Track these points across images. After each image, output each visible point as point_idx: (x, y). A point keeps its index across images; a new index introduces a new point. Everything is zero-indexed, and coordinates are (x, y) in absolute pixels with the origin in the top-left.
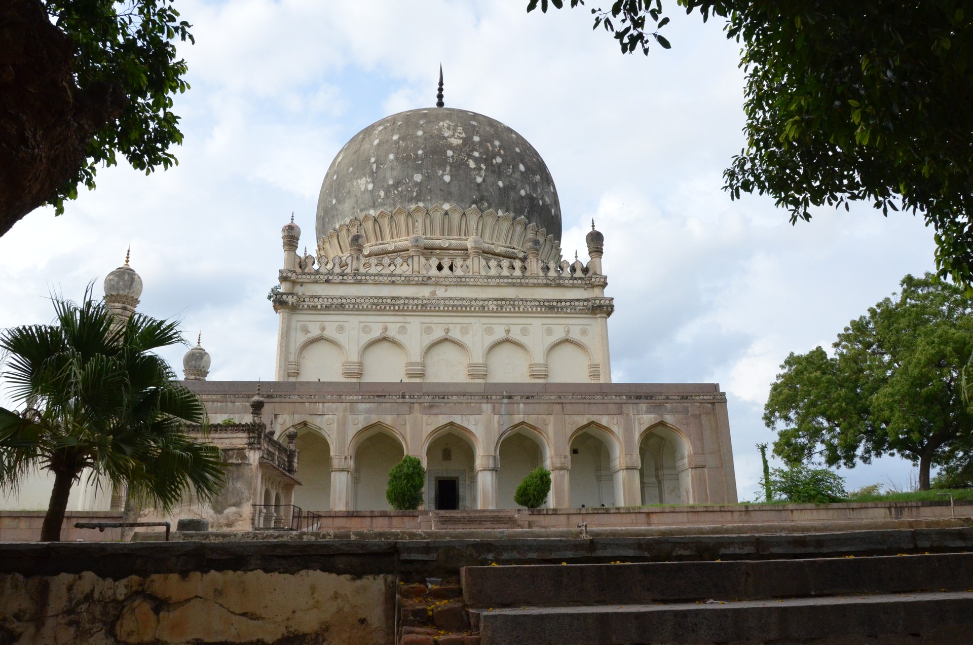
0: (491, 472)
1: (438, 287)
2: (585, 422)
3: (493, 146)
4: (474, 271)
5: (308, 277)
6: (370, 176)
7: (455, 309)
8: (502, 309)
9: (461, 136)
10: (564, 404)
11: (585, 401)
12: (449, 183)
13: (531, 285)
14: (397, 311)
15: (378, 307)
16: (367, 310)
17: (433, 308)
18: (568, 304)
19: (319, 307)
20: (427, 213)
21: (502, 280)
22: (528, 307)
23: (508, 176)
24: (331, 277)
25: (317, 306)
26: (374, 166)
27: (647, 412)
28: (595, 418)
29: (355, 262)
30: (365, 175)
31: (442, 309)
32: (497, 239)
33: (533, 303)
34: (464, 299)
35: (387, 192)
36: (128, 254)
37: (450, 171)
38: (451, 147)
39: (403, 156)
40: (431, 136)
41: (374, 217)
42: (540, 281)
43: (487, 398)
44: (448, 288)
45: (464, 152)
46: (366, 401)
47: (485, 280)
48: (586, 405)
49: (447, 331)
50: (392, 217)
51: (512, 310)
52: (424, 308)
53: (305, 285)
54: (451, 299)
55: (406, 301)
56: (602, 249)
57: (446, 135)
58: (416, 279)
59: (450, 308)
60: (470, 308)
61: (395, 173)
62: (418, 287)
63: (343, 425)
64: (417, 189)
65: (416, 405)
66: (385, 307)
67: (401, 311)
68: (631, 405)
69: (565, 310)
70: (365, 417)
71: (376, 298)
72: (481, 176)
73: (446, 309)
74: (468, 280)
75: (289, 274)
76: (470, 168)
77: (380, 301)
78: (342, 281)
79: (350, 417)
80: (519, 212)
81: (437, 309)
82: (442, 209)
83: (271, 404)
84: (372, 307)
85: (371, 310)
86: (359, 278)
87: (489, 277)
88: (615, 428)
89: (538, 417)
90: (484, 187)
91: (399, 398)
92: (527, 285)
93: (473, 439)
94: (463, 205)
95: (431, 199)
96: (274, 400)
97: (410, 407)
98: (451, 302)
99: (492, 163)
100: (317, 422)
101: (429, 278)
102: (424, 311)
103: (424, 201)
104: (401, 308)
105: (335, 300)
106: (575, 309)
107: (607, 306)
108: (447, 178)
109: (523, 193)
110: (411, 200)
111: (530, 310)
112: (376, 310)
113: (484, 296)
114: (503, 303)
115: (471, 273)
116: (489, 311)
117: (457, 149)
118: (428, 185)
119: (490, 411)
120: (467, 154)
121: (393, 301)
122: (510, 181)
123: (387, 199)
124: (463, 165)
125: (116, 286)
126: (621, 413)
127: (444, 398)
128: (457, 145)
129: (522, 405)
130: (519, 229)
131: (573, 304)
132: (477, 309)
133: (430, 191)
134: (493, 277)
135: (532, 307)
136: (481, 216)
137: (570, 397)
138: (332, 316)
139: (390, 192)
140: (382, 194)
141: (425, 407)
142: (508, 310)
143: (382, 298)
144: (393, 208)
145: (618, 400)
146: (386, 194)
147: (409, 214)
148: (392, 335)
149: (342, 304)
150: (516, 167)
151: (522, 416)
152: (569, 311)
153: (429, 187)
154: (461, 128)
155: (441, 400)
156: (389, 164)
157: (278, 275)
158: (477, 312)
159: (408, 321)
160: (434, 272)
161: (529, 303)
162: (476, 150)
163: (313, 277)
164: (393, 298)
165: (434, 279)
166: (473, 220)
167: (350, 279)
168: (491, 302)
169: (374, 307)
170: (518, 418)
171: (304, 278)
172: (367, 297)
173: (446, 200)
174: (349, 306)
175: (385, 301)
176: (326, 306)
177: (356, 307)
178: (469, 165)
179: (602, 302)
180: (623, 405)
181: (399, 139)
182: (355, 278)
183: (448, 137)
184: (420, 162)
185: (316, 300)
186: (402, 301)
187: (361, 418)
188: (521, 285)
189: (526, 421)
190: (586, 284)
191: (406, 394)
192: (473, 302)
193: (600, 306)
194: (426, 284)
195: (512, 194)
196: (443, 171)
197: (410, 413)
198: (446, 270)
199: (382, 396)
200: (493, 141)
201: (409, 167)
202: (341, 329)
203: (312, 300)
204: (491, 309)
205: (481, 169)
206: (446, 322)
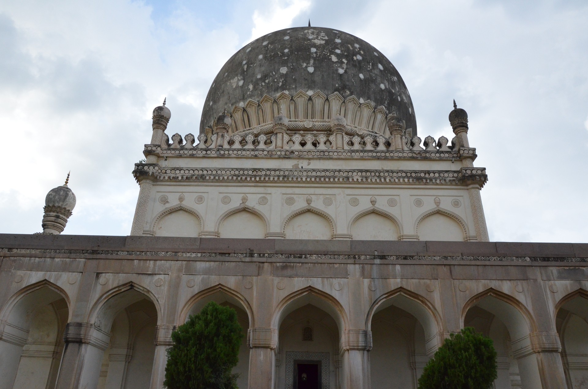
0: (361, 352)
1: (301, 161)
2: (481, 290)
3: (354, 48)
4: (338, 146)
5: (173, 152)
6: (241, 75)
7: (318, 180)
8: (367, 180)
9: (324, 38)
10: (452, 267)
11: (478, 263)
12: (313, 73)
13: (397, 158)
14: (257, 182)
15: (239, 178)
16: (228, 181)
17: (295, 179)
18: (437, 175)
19: (180, 178)
20: (292, 99)
21: (366, 154)
22: (395, 178)
23: (368, 71)
24: (195, 152)
25: (178, 177)
26: (246, 67)
27: (561, 278)
28: (494, 284)
29: (219, 139)
30: (237, 75)
31: (304, 179)
32: (360, 123)
33: (400, 174)
34: (327, 170)
35: (256, 85)
36: (68, 177)
37: (314, 63)
38: (314, 46)
39: (270, 55)
40: (297, 39)
41: (244, 108)
42: (405, 155)
43: (355, 258)
44: (312, 161)
45: (326, 50)
46: (206, 259)
47: (349, 154)
48: (480, 268)
49: (309, 201)
50: (259, 105)
51: (378, 181)
52: (286, 179)
53: (169, 160)
54: (314, 170)
55: (268, 173)
56: (468, 125)
57: (310, 37)
58: (279, 153)
59: (313, 179)
60: (334, 179)
61: (263, 69)
62: (281, 160)
63: (175, 286)
64: (283, 79)
65: (266, 264)
66: (246, 178)
67: (262, 182)
68: (538, 268)
69: (434, 181)
70: (203, 279)
71: (237, 169)
72: (343, 68)
73: (308, 180)
74: (331, 154)
75: (154, 149)
76: (333, 62)
77: (241, 172)
78: (205, 155)
79: (185, 278)
80: (379, 102)
81: (299, 179)
82: (305, 95)
83: (95, 261)
84: (232, 178)
85: (232, 181)
86: (222, 152)
87: (353, 151)
88: (521, 298)
89: (419, 282)
90: (346, 77)
91: (246, 256)
92: (392, 159)
93: (337, 309)
94: (326, 92)
95: (296, 87)
96: (99, 256)
97: (259, 267)
98: (314, 174)
99: (353, 59)
100: (146, 283)
101: (292, 152)
102: (285, 182)
103: (289, 90)
104: (262, 179)
105: (196, 172)
106: (445, 180)
107: (480, 176)
108: (311, 70)
109: (382, 86)
110: (276, 90)
111: (397, 180)
112: (237, 181)
113: (348, 168)
114: (368, 174)
115: (334, 148)
116: (354, 182)
117: (319, 47)
118: (293, 76)
119: (358, 274)
120: (330, 51)
121: (255, 173)
122: (371, 76)
123: (256, 90)
124: (326, 59)
125: (53, 199)
126: (526, 279)
127: (301, 257)
128: (321, 45)
129: (398, 267)
130: (379, 116)
131: (442, 175)
132: (341, 180)
133: (295, 80)
134: (357, 151)
135: (399, 178)
136: (344, 102)
137: (458, 258)
138: (191, 187)
139: (258, 84)
140: (251, 87)
141: (277, 267)
142: (374, 180)
143: (243, 170)
144: (260, 97)
145: (520, 262)
146: (254, 87)
147: (275, 101)
148: (252, 206)
149: (203, 175)
150: (375, 66)
151: (399, 280)
152: (438, 181)
153: (294, 77)
154: (324, 34)
155: (297, 260)
156: (258, 63)
157: (143, 149)
158: (341, 183)
159: (269, 192)
160: (297, 147)
161: (395, 174)
162: (338, 48)
163: (177, 152)
164: (254, 170)
165: (296, 153)
166: (335, 105)
167: (213, 154)
168: (355, 174)
169: (235, 178)
170: (394, 283)
171: (169, 153)
172: (228, 169)
173: (310, 88)
174: (210, 178)
175: (246, 172)
176: (187, 178)
177: (217, 178)
178: (331, 59)
179: (474, 172)
180: (527, 268)
181: (268, 44)
182: (218, 153)
183: (312, 39)
184: (286, 58)
185: (178, 172)
186: (264, 173)
187: (198, 279)
188: (386, 158)
189: (405, 287)
190: (453, 157)
191: (255, 252)
192: (337, 174)
193: (472, 177)
194: (289, 158)
195: (373, 86)
196: (307, 64)
197: (258, 275)
198: (309, 146)
199: (226, 254)
200: (354, 44)
201: (276, 62)
202: (200, 199)
203: (173, 172)
204: (355, 180)
205: (343, 63)
206: (309, 193)
